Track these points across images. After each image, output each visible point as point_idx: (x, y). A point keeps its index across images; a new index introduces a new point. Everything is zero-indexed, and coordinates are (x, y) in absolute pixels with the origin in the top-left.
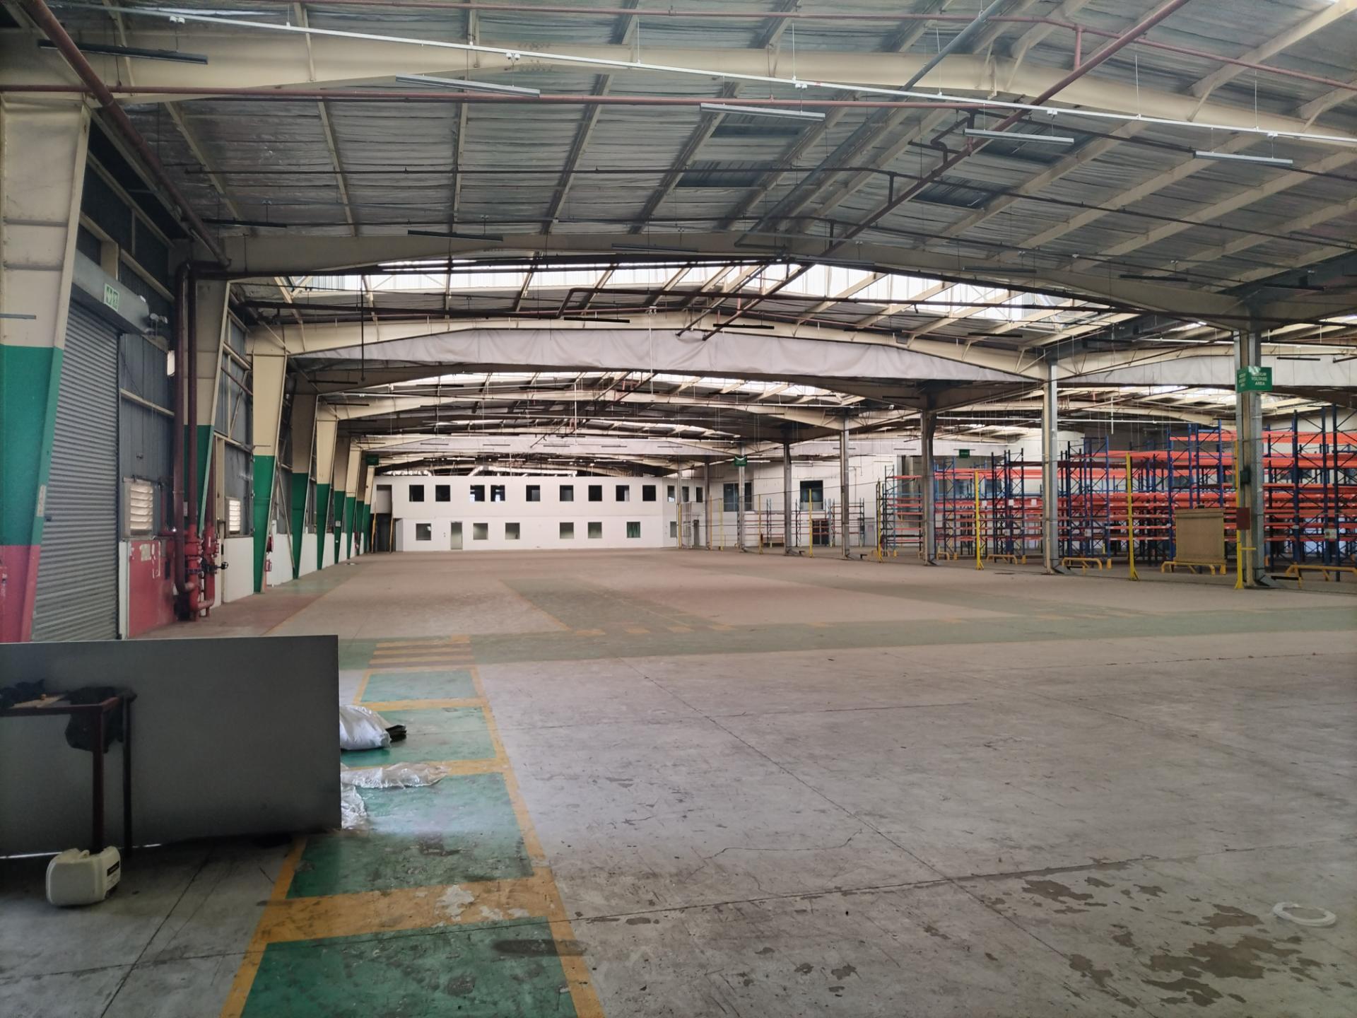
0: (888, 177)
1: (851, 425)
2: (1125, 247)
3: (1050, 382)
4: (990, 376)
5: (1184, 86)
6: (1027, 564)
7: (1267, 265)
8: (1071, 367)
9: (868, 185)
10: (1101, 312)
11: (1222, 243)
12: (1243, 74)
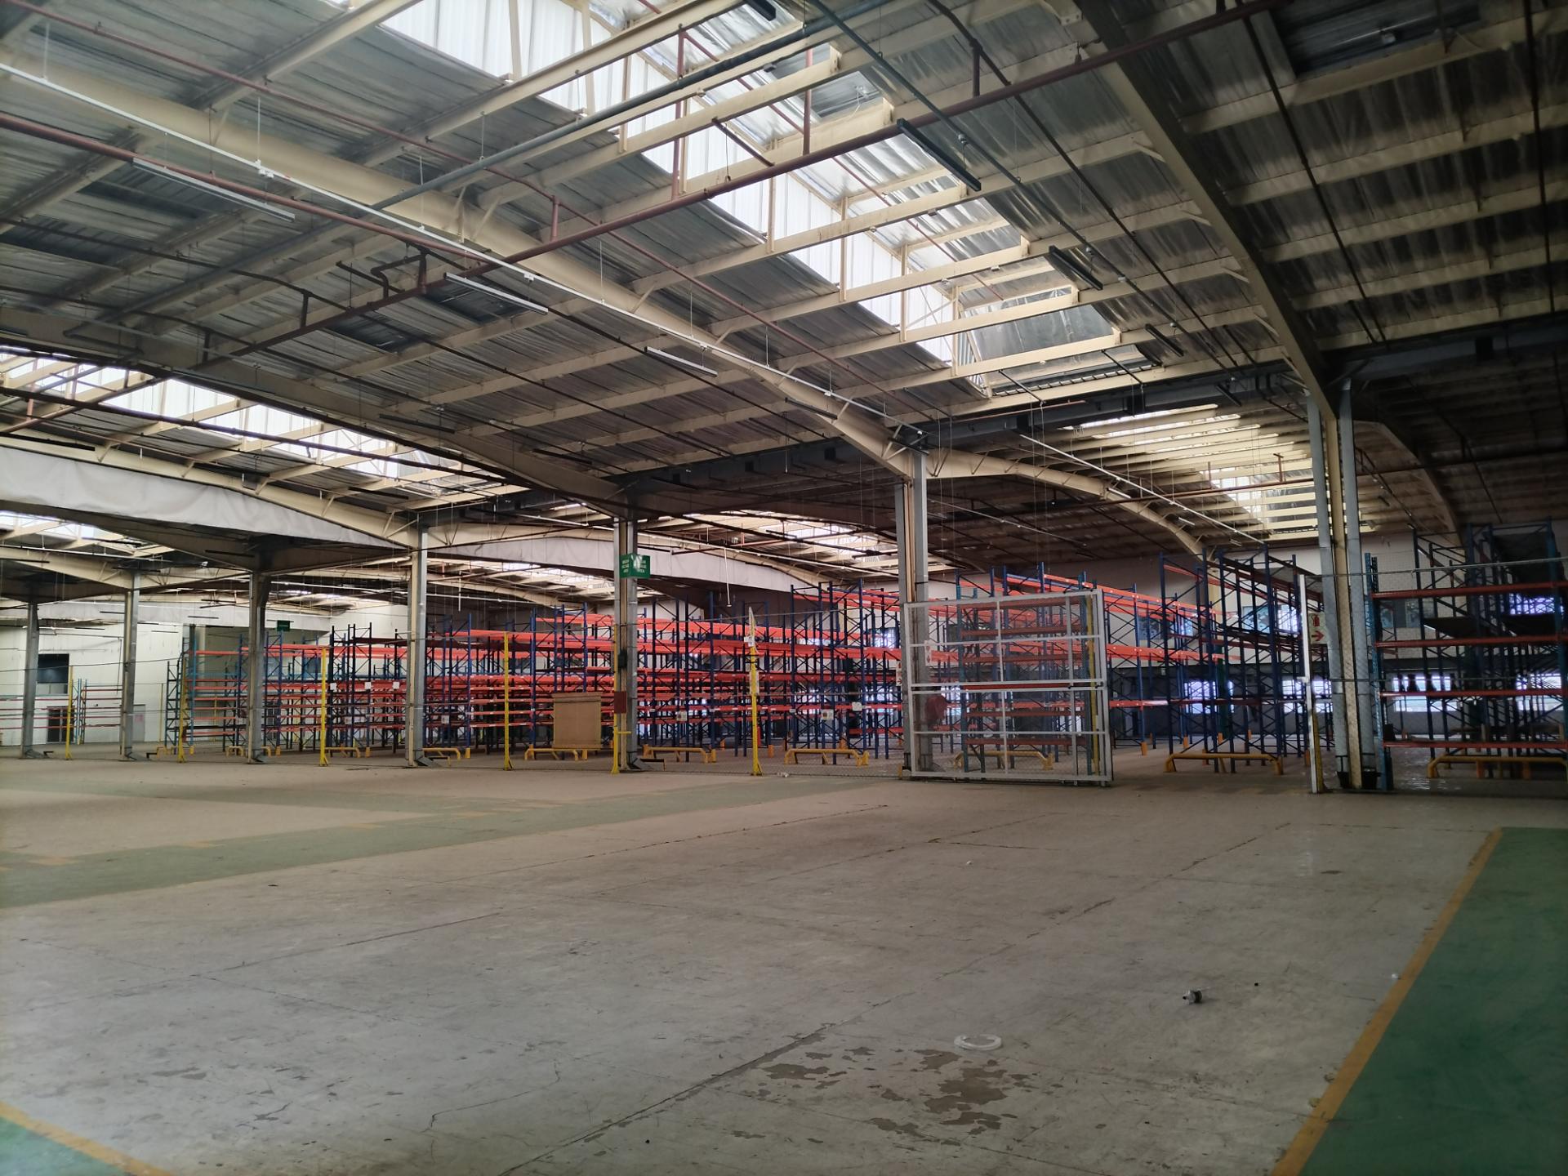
0: (301, 297)
1: (141, 583)
2: (531, 419)
3: (420, 550)
4: (354, 538)
5: (625, 279)
6: (371, 757)
7: (648, 458)
8: (442, 537)
9: (267, 299)
10: (490, 480)
11: (616, 432)
12: (678, 285)
